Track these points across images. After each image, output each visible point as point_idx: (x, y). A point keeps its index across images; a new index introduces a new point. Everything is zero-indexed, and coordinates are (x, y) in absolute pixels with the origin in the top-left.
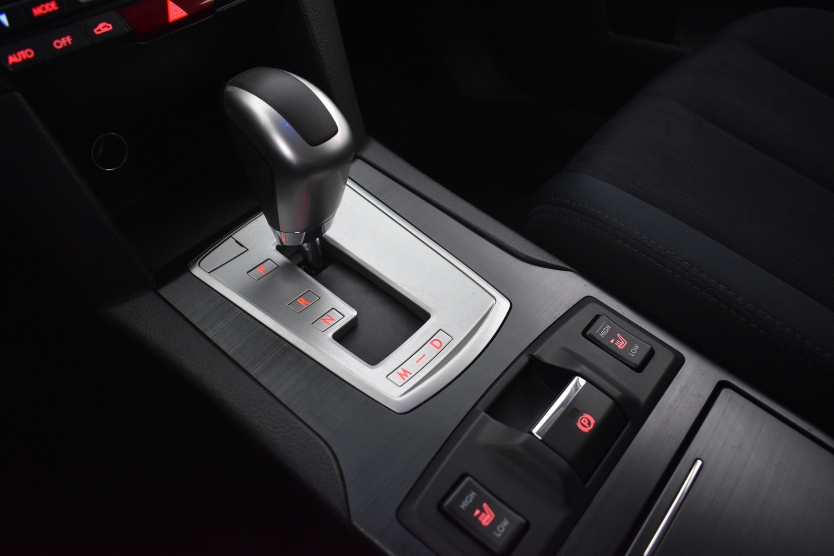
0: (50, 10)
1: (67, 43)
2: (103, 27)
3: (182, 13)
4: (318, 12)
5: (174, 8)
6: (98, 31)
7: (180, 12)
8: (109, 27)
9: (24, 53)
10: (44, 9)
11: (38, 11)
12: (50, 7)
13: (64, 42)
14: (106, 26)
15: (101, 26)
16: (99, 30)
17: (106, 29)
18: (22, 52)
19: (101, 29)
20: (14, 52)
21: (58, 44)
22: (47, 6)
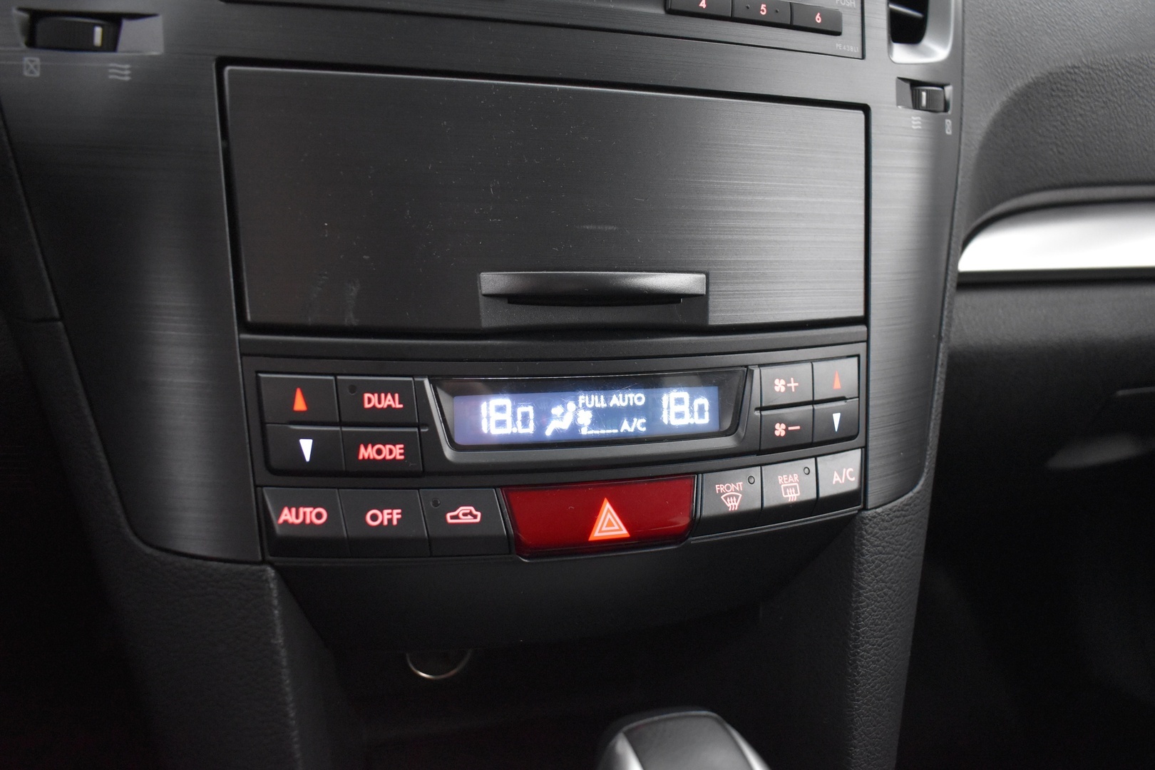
0: (388, 457)
1: (390, 521)
2: (465, 515)
3: (621, 530)
4: (883, 584)
5: (609, 516)
6: (452, 517)
7: (616, 527)
8: (475, 517)
9: (311, 512)
10: (379, 452)
11: (367, 452)
12: (391, 452)
13: (386, 517)
14: (471, 513)
15: (462, 510)
16: (457, 517)
17: (469, 519)
18: (308, 510)
19: (461, 516)
20: (296, 504)
21: (374, 518)
22: (386, 450)
